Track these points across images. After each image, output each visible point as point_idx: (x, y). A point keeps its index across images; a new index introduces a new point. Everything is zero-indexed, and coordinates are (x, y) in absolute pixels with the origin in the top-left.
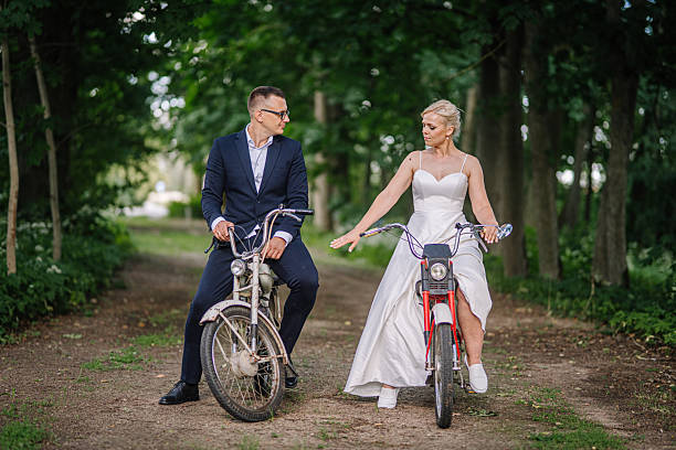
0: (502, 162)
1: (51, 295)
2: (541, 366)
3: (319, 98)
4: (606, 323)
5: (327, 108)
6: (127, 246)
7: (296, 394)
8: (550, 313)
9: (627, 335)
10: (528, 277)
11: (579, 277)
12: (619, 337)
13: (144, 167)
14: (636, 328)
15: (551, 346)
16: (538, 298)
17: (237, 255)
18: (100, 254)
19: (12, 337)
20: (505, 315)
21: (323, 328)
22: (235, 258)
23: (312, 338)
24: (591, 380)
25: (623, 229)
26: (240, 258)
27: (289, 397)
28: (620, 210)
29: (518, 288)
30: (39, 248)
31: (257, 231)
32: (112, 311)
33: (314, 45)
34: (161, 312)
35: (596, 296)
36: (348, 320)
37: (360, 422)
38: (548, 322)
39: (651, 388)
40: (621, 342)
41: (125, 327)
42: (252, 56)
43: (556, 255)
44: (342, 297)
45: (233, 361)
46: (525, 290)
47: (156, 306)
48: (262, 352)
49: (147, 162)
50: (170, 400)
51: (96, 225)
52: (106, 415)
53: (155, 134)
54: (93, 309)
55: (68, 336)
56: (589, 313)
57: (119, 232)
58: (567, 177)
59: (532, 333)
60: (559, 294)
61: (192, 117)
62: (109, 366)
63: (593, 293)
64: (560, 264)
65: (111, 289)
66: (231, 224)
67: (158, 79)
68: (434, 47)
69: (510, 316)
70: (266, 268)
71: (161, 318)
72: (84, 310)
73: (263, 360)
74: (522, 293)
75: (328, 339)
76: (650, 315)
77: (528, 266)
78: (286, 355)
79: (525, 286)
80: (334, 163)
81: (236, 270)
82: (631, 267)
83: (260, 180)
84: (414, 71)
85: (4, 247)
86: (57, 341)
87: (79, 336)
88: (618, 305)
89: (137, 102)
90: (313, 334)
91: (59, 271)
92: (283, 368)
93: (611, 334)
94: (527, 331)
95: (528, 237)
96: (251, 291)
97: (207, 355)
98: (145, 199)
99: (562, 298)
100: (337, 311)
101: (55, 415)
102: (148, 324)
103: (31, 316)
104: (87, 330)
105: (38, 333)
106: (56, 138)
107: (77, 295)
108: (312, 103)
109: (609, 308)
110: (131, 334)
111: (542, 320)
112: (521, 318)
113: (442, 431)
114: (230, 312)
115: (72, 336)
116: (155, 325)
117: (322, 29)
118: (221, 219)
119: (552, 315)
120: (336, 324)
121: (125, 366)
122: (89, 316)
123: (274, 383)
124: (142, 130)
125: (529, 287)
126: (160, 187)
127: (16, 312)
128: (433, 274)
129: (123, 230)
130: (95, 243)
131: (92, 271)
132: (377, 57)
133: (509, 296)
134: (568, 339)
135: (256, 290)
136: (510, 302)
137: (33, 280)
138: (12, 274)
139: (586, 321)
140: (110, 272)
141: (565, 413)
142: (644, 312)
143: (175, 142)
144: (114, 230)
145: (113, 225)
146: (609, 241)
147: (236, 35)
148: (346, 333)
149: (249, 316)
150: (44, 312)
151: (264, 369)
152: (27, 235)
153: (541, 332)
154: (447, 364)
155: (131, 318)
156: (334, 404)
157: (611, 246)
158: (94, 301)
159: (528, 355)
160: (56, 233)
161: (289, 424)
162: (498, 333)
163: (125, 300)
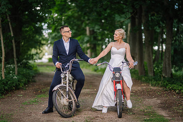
0: (137, 44)
1: (14, 85)
2: (148, 100)
3: (87, 28)
4: (166, 87)
5: (90, 31)
6: (36, 70)
7: (80, 110)
8: (151, 85)
9: (171, 91)
10: (145, 75)
11: (159, 75)
12: (169, 91)
13: (41, 49)
14: (174, 89)
15: (150, 94)
16: (147, 81)
17: (62, 72)
18: (29, 73)
19: (3, 96)
20: (138, 86)
21: (89, 91)
22: (62, 73)
23: (85, 94)
24: (161, 103)
25: (170, 62)
26: (63, 73)
27: (78, 111)
28: (169, 56)
29: (142, 79)
30: (11, 72)
31: (68, 65)
32: (31, 88)
33: (85, 14)
34: (44, 88)
35: (163, 80)
36: (95, 89)
37: (97, 117)
38: (150, 88)
39: (177, 105)
40: (170, 93)
41: (35, 92)
42: (69, 18)
43: (152, 69)
44: (94, 83)
45: (62, 101)
46: (144, 79)
47: (43, 87)
48: (70, 98)
49: (42, 47)
50: (45, 112)
51: (28, 65)
52: (27, 117)
53: (44, 40)
54: (26, 88)
55: (19, 95)
56: (161, 85)
57: (34, 67)
58: (156, 48)
59: (145, 91)
60: (153, 80)
61: (54, 35)
62: (29, 104)
63: (162, 79)
64: (154, 72)
65: (31, 82)
66: (61, 64)
67: (45, 25)
68: (118, 14)
69: (140, 86)
70: (70, 75)
71: (45, 90)
72: (24, 88)
73: (70, 101)
74: (143, 80)
75: (90, 94)
76: (178, 85)
77: (145, 73)
78: (76, 99)
79: (144, 78)
80: (92, 46)
81: (62, 76)
82: (173, 72)
83: (68, 51)
84: (113, 20)
85: (1, 72)
86: (16, 97)
87: (22, 96)
88: (169, 82)
89: (39, 31)
90: (86, 93)
91: (16, 78)
92: (76, 103)
93: (167, 91)
94: (144, 90)
95: (145, 65)
96: (66, 82)
97: (54, 100)
98: (42, 57)
99: (154, 81)
100: (93, 86)
101: (14, 117)
102: (41, 92)
103: (9, 90)
104: (24, 94)
105: (11, 95)
106: (15, 42)
107: (22, 84)
108: (86, 30)
109: (166, 83)
110: (36, 94)
111: (148, 87)
112: (143, 87)
113: (119, 119)
114: (61, 88)
115: (20, 95)
116: (43, 92)
117: (87, 10)
118: (58, 62)
119: (151, 86)
120: (92, 90)
121: (34, 103)
122: (25, 90)
123: (73, 107)
124: (40, 39)
125: (145, 78)
126: (46, 54)
127: (5, 89)
128: (116, 76)
129: (35, 66)
130: (28, 70)
131: (26, 78)
132: (102, 17)
133: (140, 81)
134: (155, 92)
135: (68, 81)
136: (140, 83)
137: (9, 81)
138: (4, 79)
139: (160, 87)
140: (31, 78)
141: (153, 113)
142: (176, 84)
143: (49, 42)
144: (33, 66)
145: (32, 65)
146: (167, 65)
147: (65, 12)
148: (95, 92)
149: (66, 89)
150: (13, 89)
151: (70, 103)
152: (8, 68)
153: (148, 90)
154: (121, 100)
155: (37, 90)
156: (90, 112)
157: (167, 66)
158: (27, 86)
159: (144, 97)
160: (16, 67)
161: (77, 118)
162: (136, 91)
163: (35, 85)
